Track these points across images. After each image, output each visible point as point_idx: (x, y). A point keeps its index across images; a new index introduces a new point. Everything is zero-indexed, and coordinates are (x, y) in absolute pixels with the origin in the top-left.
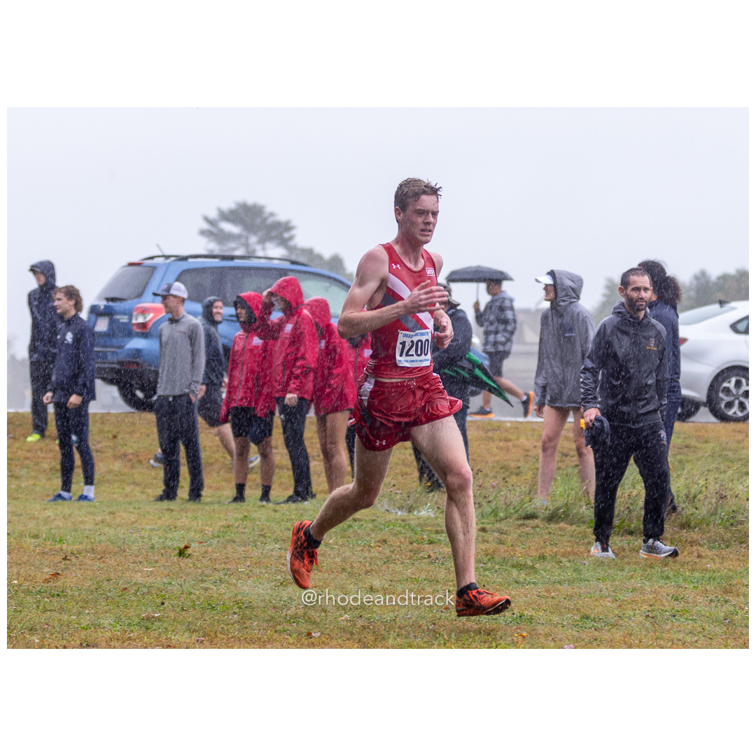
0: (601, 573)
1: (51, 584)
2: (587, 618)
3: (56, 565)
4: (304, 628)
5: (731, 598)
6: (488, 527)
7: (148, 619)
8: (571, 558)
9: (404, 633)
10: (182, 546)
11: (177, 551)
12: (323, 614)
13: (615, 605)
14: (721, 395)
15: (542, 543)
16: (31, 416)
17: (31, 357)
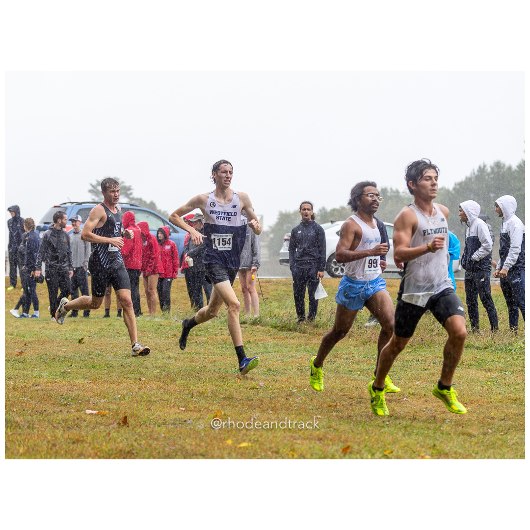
0: (277, 349)
1: (19, 357)
2: (270, 370)
3: (21, 348)
4: (137, 376)
5: (337, 360)
6: (223, 327)
7: (65, 372)
8: (262, 342)
9: (185, 378)
10: (80, 338)
11: (78, 340)
12: (146, 370)
13: (283, 364)
14: (332, 265)
15: (249, 335)
16: (9, 278)
17: (9, 250)
